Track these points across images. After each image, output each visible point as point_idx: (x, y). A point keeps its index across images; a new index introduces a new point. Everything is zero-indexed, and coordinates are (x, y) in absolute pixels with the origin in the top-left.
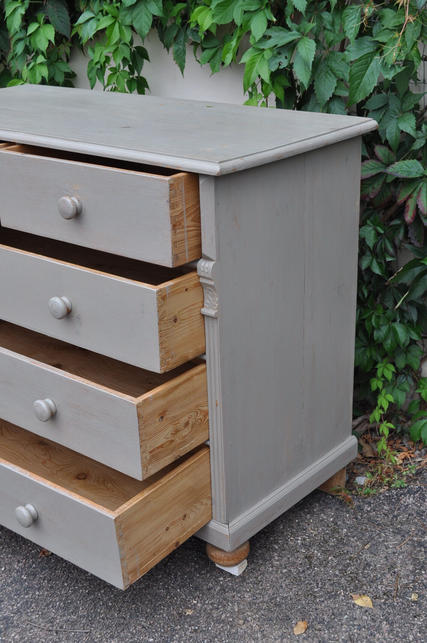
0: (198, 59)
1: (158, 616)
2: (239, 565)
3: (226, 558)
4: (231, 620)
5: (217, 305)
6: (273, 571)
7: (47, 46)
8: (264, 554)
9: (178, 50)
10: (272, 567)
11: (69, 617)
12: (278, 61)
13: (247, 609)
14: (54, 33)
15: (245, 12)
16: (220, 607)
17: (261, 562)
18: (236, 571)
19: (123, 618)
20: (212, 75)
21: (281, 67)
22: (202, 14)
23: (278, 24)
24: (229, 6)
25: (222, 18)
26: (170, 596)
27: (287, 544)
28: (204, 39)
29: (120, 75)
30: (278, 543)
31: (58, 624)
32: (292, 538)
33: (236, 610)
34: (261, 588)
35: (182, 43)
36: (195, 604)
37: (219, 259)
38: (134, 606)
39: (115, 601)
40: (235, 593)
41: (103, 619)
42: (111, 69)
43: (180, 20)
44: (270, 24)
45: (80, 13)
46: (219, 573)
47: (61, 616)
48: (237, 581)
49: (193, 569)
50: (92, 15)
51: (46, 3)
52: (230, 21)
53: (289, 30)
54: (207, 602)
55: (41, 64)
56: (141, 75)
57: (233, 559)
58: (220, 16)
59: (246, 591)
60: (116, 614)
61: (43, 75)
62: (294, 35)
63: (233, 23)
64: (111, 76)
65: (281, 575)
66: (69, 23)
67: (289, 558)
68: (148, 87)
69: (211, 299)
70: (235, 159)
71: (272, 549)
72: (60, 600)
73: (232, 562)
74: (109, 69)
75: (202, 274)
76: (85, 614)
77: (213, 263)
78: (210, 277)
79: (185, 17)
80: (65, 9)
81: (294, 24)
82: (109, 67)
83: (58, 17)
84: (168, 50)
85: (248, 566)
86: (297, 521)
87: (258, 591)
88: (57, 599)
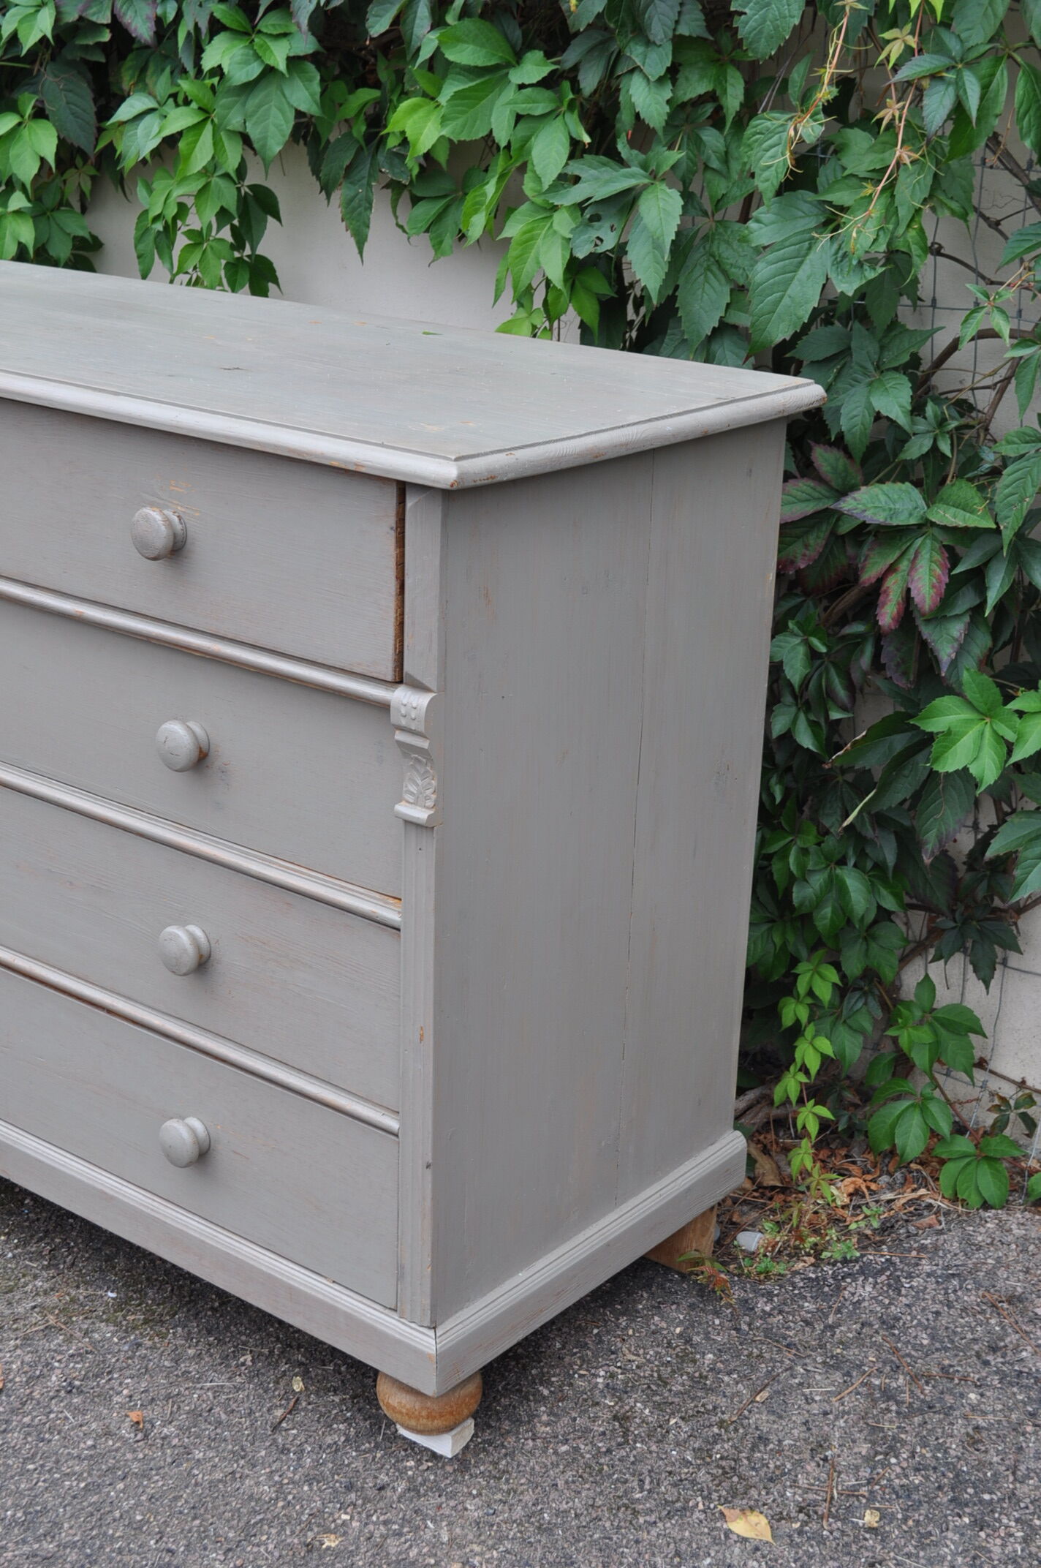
0: (400, 223)
1: (255, 1549)
2: (454, 1432)
3: (424, 1413)
4: (432, 1561)
5: (434, 797)
6: (535, 1448)
7: (35, 171)
8: (514, 1407)
9: (355, 197)
10: (533, 1440)
11: (36, 1546)
12: (593, 234)
13: (470, 1537)
14: (55, 141)
15: (519, 118)
16: (405, 1530)
17: (506, 1425)
18: (445, 1446)
19: (169, 1551)
20: (433, 261)
21: (600, 250)
22: (416, 117)
23: (594, 149)
24: (481, 99)
25: (463, 126)
26: (285, 1499)
27: (571, 1385)
28: (419, 175)
29: (209, 249)
30: (548, 1383)
31: (10, 1561)
32: (582, 1372)
33: (445, 1539)
34: (505, 1487)
35: (365, 181)
36: (344, 1521)
37: (443, 688)
38: (197, 1522)
39: (149, 1510)
40: (443, 1499)
41: (120, 1551)
42: (190, 234)
43: (364, 128)
44: (576, 150)
45: (122, 98)
46: (406, 1450)
47: (17, 1543)
48: (449, 1469)
49: (343, 1439)
50: (152, 104)
51: (39, 70)
52: (484, 133)
53: (622, 162)
54: (374, 1518)
55: (18, 212)
56: (259, 252)
57: (441, 1416)
58: (460, 121)
59: (470, 1494)
60: (152, 1542)
61: (23, 241)
62: (633, 176)
63: (489, 138)
64: (188, 249)
65: (554, 1458)
66: (92, 119)
67: (575, 1419)
68: (276, 281)
69: (419, 782)
70: (492, 453)
71: (534, 1395)
72: (16, 1506)
73: (438, 1423)
74: (184, 233)
75: (403, 722)
76: (76, 1538)
77: (431, 695)
78: (422, 729)
79: (377, 120)
80: (85, 85)
81: (635, 152)
82: (184, 229)
83: (68, 103)
84: (328, 197)
85: (475, 1435)
86: (595, 1331)
87: (499, 1496)
88: (9, 1503)
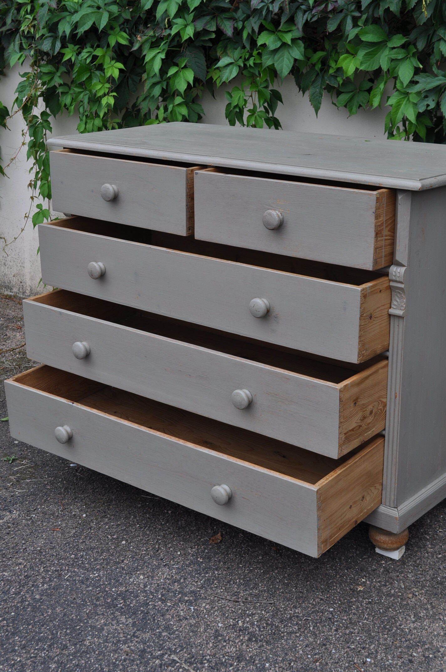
0: (334, 102)
1: (333, 591)
2: (399, 550)
3: (390, 542)
4: (400, 594)
5: (404, 306)
6: (429, 556)
7: (186, 87)
8: (417, 543)
9: (315, 93)
10: (427, 553)
11: (251, 591)
12: (426, 103)
13: (412, 586)
14: (193, 76)
15: (392, 60)
16: (387, 584)
17: (416, 549)
18: (396, 555)
19: (301, 592)
20: (349, 116)
21: (429, 108)
22: (346, 61)
23: (424, 71)
24: (376, 55)
25: (369, 65)
26: (339, 575)
27: (437, 535)
28: (342, 84)
29: (257, 116)
30: (429, 535)
31: (243, 596)
32: (440, 530)
33: (403, 587)
34: (421, 569)
35: (319, 86)
36: (364, 581)
37: (409, 265)
38: (308, 583)
39: (289, 579)
40: (398, 574)
41: (282, 593)
42: (249, 111)
43: (320, 66)
44: (417, 71)
45: (218, 60)
46: (380, 558)
47: (243, 590)
48: (398, 563)
49: (355, 555)
50: (233, 61)
51: (183, 50)
52: (376, 67)
53: (436, 76)
54: (374, 580)
55: (179, 105)
56: (275, 116)
57: (396, 543)
58: (368, 64)
59: (409, 572)
60: (294, 590)
61: (183, 114)
62: (440, 80)
63: (380, 69)
64: (250, 117)
65: (437, 559)
66: (205, 68)
67: (441, 546)
68: (280, 126)
69: (398, 300)
70: (430, 178)
71: (424, 538)
72: (239, 578)
73: (395, 546)
74: (248, 111)
75: (394, 278)
76: (265, 589)
77: (405, 268)
78: (402, 280)
79: (324, 63)
80: (202, 55)
81: (440, 71)
82: (248, 109)
83: (196, 62)
84: (304, 93)
85: (405, 552)
86: (442, 516)
87: (419, 572)
88: (237, 577)
